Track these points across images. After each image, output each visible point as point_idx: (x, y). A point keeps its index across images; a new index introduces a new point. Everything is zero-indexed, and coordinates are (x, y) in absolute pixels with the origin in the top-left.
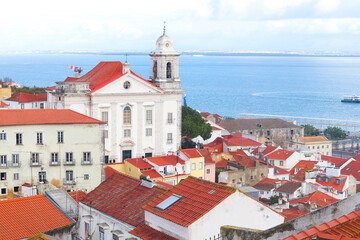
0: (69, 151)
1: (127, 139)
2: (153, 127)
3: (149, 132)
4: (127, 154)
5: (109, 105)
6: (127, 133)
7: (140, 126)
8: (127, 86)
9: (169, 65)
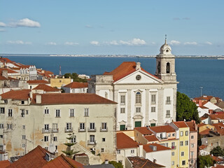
0: (92, 122)
1: (138, 114)
2: (156, 106)
3: (153, 110)
4: (138, 124)
5: (126, 91)
6: (138, 110)
7: (147, 105)
8: (138, 78)
9: (168, 64)
